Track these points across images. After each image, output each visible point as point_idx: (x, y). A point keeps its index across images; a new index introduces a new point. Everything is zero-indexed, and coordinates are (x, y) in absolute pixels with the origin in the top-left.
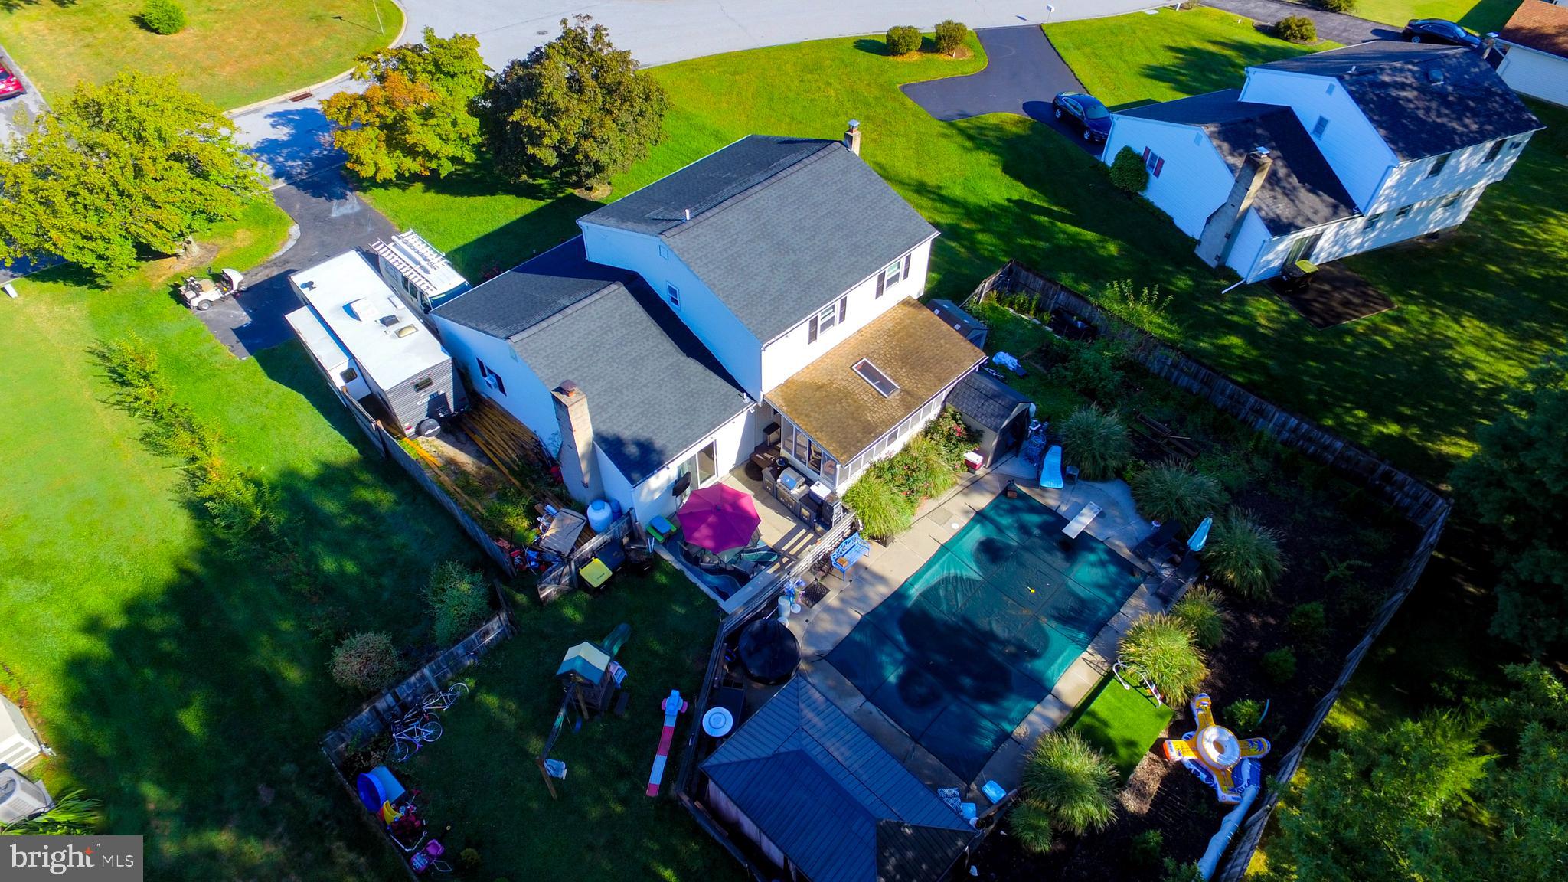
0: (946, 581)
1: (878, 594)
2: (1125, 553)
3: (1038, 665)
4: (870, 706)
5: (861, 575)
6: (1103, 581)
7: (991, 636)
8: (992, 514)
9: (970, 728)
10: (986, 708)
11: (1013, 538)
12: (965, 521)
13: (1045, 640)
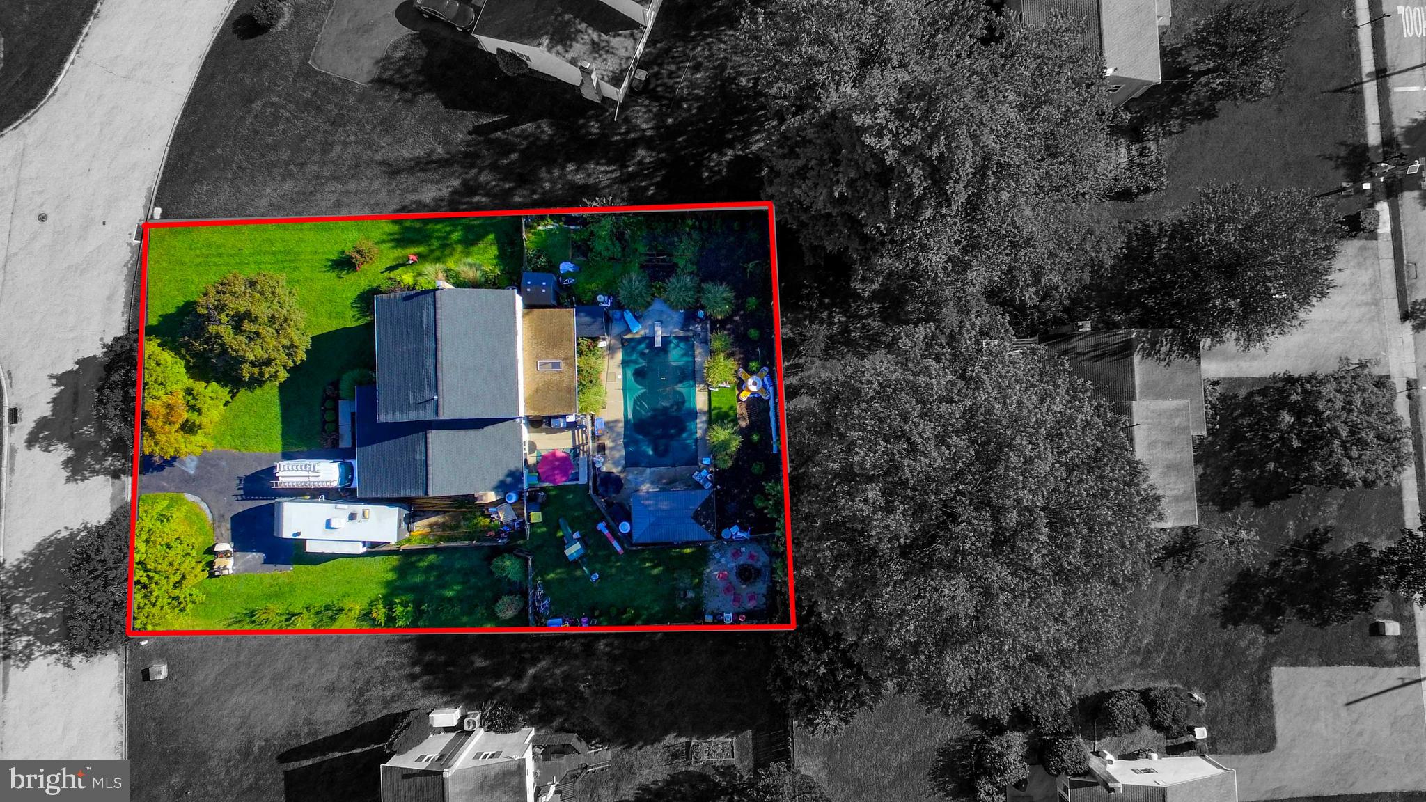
0: (635, 403)
1: (620, 427)
2: (681, 333)
3: (687, 405)
4: (653, 469)
5: (609, 426)
6: (682, 352)
7: (665, 409)
8: (627, 358)
9: (686, 447)
10: (684, 435)
11: (642, 363)
12: (621, 371)
13: (681, 394)
